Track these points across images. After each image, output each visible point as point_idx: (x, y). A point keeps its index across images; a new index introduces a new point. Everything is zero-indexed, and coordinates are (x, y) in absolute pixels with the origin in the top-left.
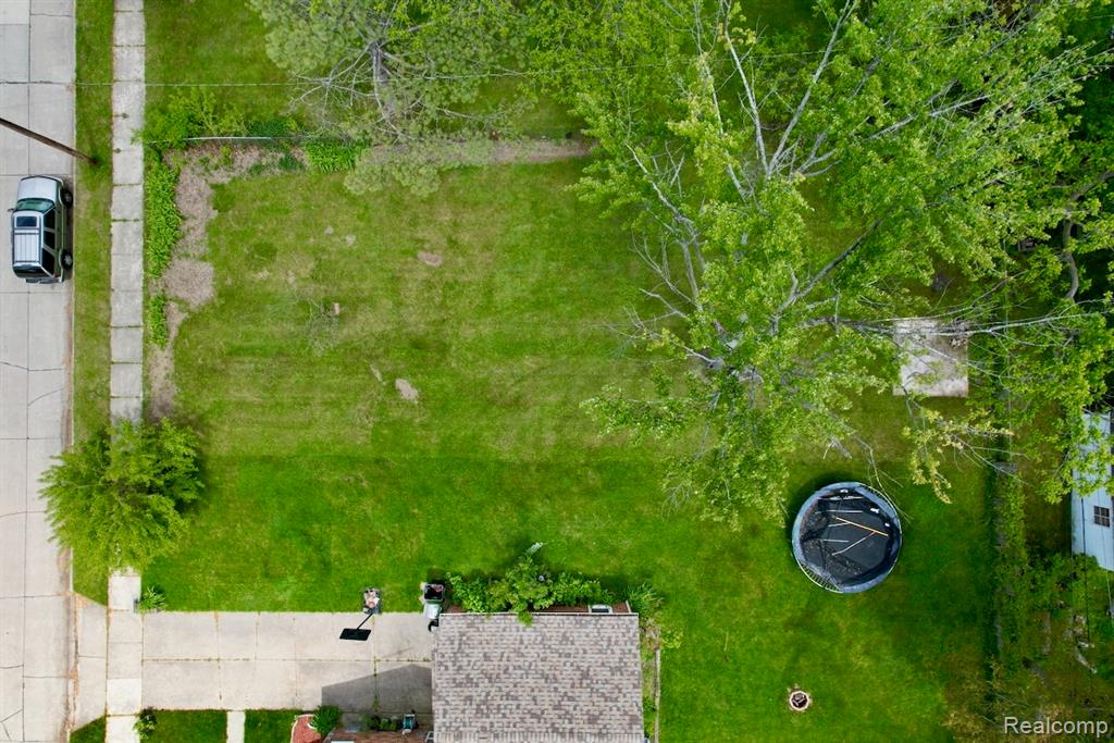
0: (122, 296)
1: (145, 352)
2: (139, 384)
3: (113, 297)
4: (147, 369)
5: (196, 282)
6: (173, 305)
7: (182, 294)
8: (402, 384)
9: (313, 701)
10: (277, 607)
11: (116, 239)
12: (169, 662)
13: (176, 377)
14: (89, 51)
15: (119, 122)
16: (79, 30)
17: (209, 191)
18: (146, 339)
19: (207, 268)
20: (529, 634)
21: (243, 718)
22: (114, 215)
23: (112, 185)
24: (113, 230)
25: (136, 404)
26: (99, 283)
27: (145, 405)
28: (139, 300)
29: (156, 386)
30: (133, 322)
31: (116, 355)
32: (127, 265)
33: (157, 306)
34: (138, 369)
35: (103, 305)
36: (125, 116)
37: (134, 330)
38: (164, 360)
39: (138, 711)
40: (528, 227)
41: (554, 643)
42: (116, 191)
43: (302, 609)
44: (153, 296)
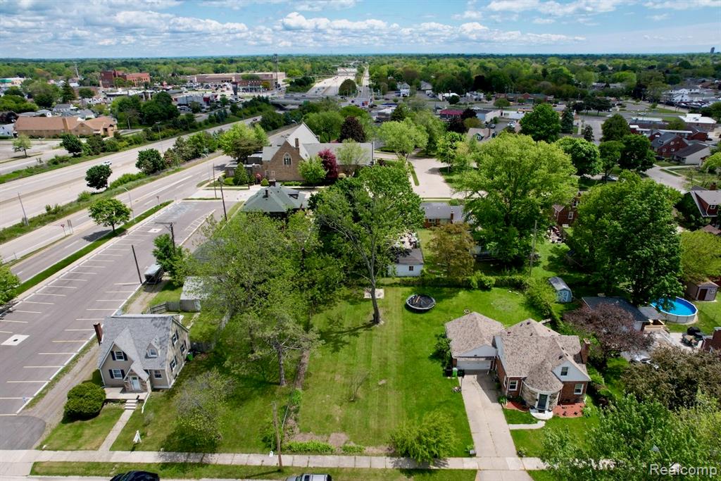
0: (341, 463)
1: (366, 455)
2: (380, 458)
3: (342, 467)
4: (373, 455)
5: (338, 439)
6: (347, 445)
7: (343, 442)
8: (380, 383)
9: (497, 405)
10: (465, 414)
11: (316, 465)
12: (496, 448)
13: (376, 445)
14: (230, 473)
15: (264, 464)
16: (219, 477)
17: (302, 434)
18: (361, 455)
19: (333, 435)
21: (511, 425)
22: (305, 466)
23: (292, 467)
24: (312, 466)
25: (388, 459)
26: (335, 472)
27: (388, 456)
28: (344, 457)
29: (381, 451)
30: (353, 459)
31: (367, 466)
33: (347, 451)
34: (373, 458)
35: (345, 470)
36: (263, 461)
37: (357, 459)
38: (369, 449)
39: (519, 459)
41: (455, 334)
42: (295, 465)
43: (464, 407)
44: (342, 452)
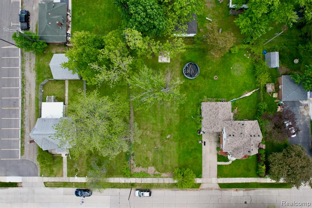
0: (153, 181)
1: (162, 177)
2: (167, 178)
3: (154, 183)
4: (165, 177)
5: (151, 170)
6: (155, 173)
7: (153, 172)
8: (167, 137)
9: (215, 152)
10: (201, 157)
11: (145, 182)
12: (210, 174)
13: (166, 173)
14: (115, 186)
15: (126, 182)
16: (111, 188)
17: (137, 168)
18: (160, 177)
19: (149, 168)
20: (205, 118)
21: (218, 162)
22: (141, 183)
23: (136, 183)
24: (143, 183)
26: (152, 185)
27: (170, 178)
28: (154, 178)
29: (167, 176)
30: (157, 179)
31: (162, 182)
32: (148, 181)
33: (155, 176)
34: (165, 179)
35: (155, 184)
36: (125, 181)
37: (159, 179)
38: (164, 175)
39: (217, 178)
40: (144, 118)
41: (206, 114)
42: (137, 182)
43: (202, 153)
44: (153, 176)
